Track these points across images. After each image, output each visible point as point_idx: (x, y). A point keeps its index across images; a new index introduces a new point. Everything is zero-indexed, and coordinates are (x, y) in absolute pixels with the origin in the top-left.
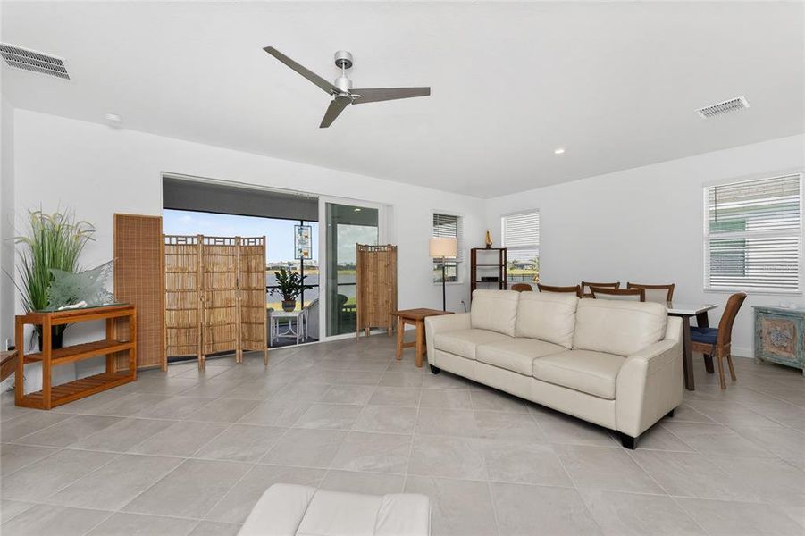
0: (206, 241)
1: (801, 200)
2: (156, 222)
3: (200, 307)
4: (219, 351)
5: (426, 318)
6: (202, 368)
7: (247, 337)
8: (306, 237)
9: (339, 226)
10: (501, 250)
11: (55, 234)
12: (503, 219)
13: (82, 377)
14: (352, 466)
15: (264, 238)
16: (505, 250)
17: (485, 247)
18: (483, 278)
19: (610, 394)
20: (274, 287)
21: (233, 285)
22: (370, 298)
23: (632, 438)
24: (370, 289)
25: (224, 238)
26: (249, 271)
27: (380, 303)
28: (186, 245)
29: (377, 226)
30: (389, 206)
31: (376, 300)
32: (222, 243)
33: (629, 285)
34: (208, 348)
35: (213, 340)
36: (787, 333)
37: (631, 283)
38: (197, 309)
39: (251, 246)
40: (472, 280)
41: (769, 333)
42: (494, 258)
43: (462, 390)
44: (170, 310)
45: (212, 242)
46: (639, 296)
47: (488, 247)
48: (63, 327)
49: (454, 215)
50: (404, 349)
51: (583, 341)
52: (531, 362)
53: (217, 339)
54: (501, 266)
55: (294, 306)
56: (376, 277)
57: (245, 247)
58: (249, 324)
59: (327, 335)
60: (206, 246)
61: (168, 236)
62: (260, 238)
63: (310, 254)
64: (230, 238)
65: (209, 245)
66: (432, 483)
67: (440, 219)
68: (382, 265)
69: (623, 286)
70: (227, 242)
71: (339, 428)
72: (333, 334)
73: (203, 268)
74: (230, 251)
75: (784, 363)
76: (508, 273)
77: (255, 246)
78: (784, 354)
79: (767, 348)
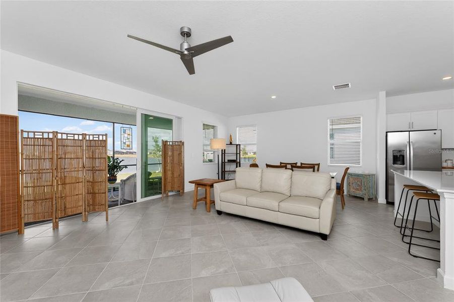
0: (59, 136)
1: (361, 126)
2: (14, 120)
3: (55, 183)
4: (70, 214)
5: (214, 184)
6: (56, 227)
7: (91, 203)
8: (129, 135)
9: (149, 129)
10: (237, 145)
12: (237, 129)
14: (204, 274)
15: (106, 135)
16: (240, 145)
17: (229, 143)
18: (228, 160)
19: (317, 216)
22: (169, 173)
23: (327, 235)
24: (169, 167)
25: (74, 134)
26: (93, 158)
27: (175, 177)
28: (43, 138)
29: (172, 129)
30: (180, 118)
31: (173, 174)
32: (72, 138)
33: (302, 164)
34: (61, 213)
35: (65, 207)
36: (359, 183)
37: (302, 162)
38: (52, 185)
39: (96, 140)
40: (222, 162)
41: (352, 184)
42: (233, 149)
43: (240, 222)
44: (27, 187)
45: (64, 137)
46: (312, 169)
47: (231, 144)
49: (213, 125)
50: (198, 203)
51: (296, 192)
52: (278, 204)
53: (68, 206)
54: (237, 154)
55: (116, 180)
57: (90, 141)
58: (94, 194)
59: (142, 198)
60: (60, 139)
61: (25, 132)
62: (103, 135)
63: (131, 146)
64: (79, 135)
65: (62, 139)
66: (252, 274)
67: (206, 127)
68: (176, 153)
69: (299, 164)
70: (76, 137)
71: (183, 253)
72: (146, 197)
73: (57, 155)
74: (78, 143)
75: (358, 196)
76: (241, 156)
77: (99, 140)
78: (358, 192)
79: (352, 190)
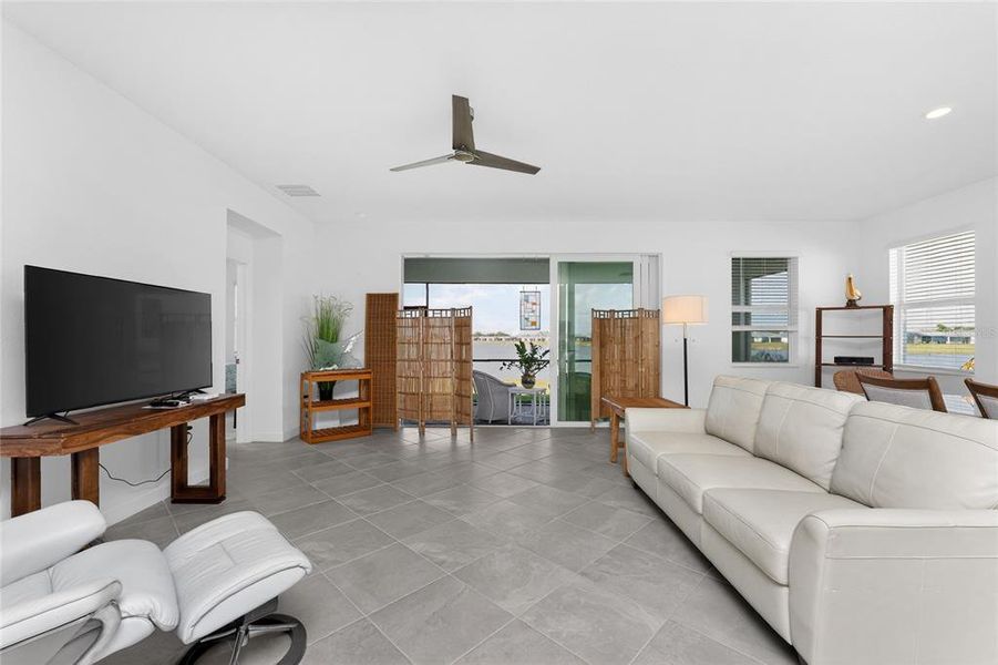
2: (393, 298)
3: (421, 376)
4: (437, 420)
6: (422, 434)
7: (459, 409)
8: (534, 304)
11: (329, 312)
12: (893, 253)
13: (344, 425)
15: (471, 308)
17: (844, 305)
18: (837, 360)
20: (513, 361)
21: (449, 357)
22: (617, 380)
24: (616, 367)
25: (442, 310)
26: (460, 343)
28: (411, 318)
29: (630, 282)
31: (623, 381)
32: (439, 316)
34: (427, 415)
35: (431, 409)
38: (419, 378)
39: (462, 318)
40: (817, 364)
44: (400, 377)
47: (853, 305)
48: (333, 383)
52: (701, 493)
53: (435, 408)
55: (534, 383)
56: (623, 352)
57: (458, 318)
58: (461, 396)
59: (559, 420)
60: (426, 318)
61: (400, 310)
62: (463, 309)
63: (538, 324)
64: (447, 310)
65: (428, 318)
68: (630, 337)
70: (444, 314)
72: (564, 420)
73: (423, 339)
74: (447, 323)
77: (465, 317)
